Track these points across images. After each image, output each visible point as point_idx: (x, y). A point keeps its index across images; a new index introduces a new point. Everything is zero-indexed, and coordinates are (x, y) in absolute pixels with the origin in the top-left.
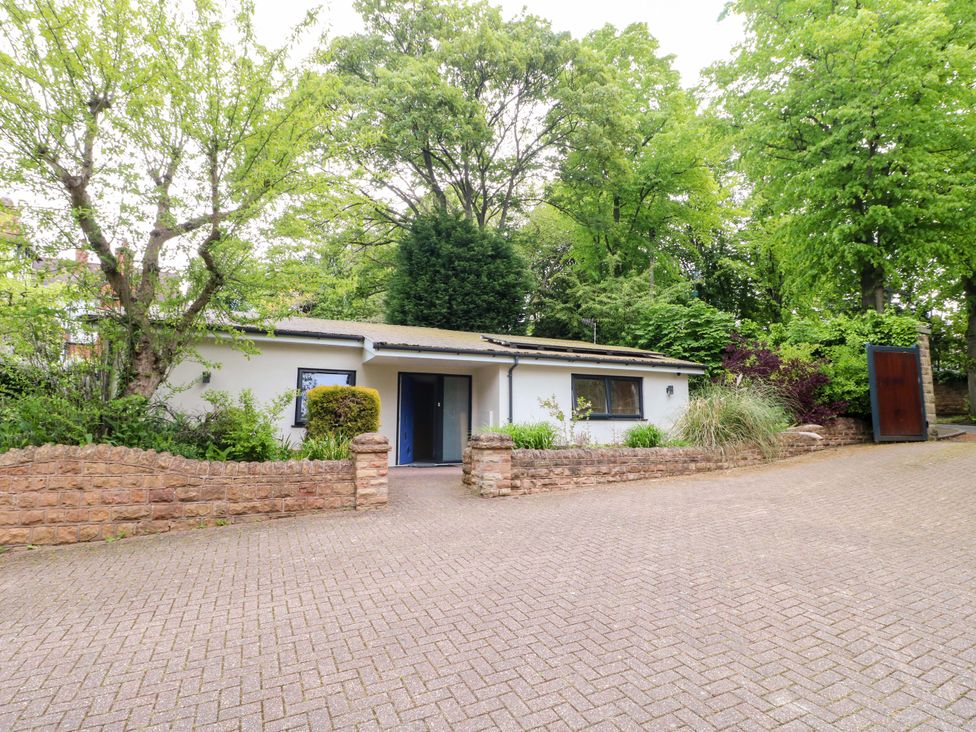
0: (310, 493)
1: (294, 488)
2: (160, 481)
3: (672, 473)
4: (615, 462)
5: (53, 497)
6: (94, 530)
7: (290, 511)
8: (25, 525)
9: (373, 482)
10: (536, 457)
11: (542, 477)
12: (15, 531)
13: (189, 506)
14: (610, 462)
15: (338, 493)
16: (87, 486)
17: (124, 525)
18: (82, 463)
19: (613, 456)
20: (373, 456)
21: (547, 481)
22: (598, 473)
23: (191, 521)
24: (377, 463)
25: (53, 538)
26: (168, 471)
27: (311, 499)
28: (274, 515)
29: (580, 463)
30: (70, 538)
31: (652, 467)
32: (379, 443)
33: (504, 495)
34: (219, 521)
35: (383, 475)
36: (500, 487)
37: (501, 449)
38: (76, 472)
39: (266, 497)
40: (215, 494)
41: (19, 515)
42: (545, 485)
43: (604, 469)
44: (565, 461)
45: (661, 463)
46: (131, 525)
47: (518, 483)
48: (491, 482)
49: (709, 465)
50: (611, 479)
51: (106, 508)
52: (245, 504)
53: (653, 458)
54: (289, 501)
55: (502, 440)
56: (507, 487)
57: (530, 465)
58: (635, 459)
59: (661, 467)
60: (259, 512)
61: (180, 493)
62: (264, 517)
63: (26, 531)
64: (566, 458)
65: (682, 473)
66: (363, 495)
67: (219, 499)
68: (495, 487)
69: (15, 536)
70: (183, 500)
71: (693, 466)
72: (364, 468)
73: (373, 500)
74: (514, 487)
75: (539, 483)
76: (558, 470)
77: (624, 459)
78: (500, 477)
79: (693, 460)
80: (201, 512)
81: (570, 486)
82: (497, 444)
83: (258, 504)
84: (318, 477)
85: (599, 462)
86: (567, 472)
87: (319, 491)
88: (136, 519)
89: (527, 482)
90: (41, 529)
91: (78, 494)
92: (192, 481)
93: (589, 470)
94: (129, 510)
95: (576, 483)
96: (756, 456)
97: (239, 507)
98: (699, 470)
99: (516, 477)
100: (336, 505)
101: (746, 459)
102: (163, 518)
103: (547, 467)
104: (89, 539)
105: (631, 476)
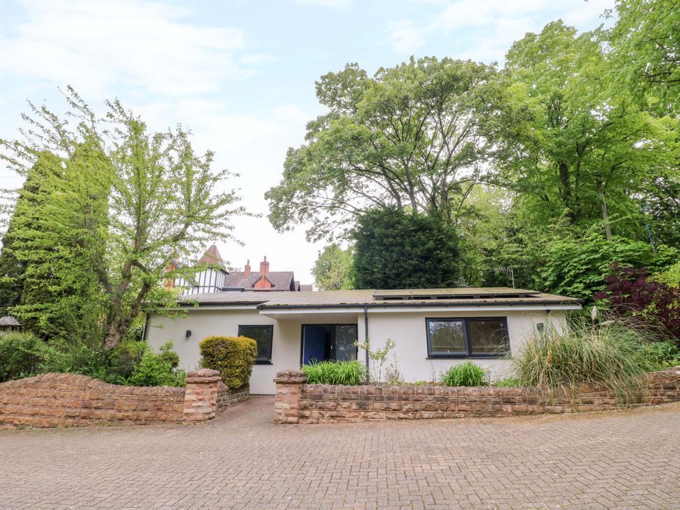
0: (159, 409)
1: (150, 405)
2: (87, 396)
3: (479, 414)
4: (407, 399)
5: (43, 401)
6: (56, 421)
7: (148, 422)
8: (32, 415)
9: (194, 404)
10: (325, 391)
11: (330, 409)
12: (27, 418)
13: (98, 412)
14: (400, 399)
15: (176, 411)
16: (58, 397)
17: (68, 420)
18: (58, 384)
19: (404, 393)
20: (195, 386)
21: (334, 413)
22: (387, 409)
23: (97, 421)
24: (198, 391)
25: (40, 424)
26: (92, 390)
27: (160, 413)
28: (138, 422)
29: (368, 399)
30: (47, 425)
31: (452, 406)
32: (200, 376)
33: (291, 423)
34: (110, 423)
35: (200, 400)
36: (287, 416)
37: (288, 383)
38: (55, 388)
39: (135, 410)
40: (111, 406)
41: (29, 410)
42: (332, 417)
43: (394, 405)
44: (353, 396)
45: (463, 403)
46: (71, 421)
47: (307, 413)
48: (280, 411)
49: (530, 408)
50: (402, 416)
51: (63, 409)
52: (124, 414)
53: (453, 397)
54: (147, 414)
55: (291, 375)
56: (294, 416)
57: (319, 397)
58: (430, 398)
59: (464, 407)
60: (131, 420)
61: (94, 404)
62: (133, 423)
63: (31, 418)
64: (354, 393)
65: (493, 414)
66: (186, 414)
67: (112, 409)
68: (283, 415)
69: (27, 421)
70: (95, 408)
71: (508, 408)
72: (189, 394)
73: (192, 418)
74: (303, 417)
75: (328, 414)
76: (346, 404)
77: (416, 397)
78: (287, 406)
79: (508, 402)
80: (103, 417)
81: (358, 420)
82: (285, 379)
83: (130, 414)
84: (165, 399)
85: (390, 398)
86: (354, 406)
87: (164, 408)
88: (74, 417)
89: (316, 413)
90: (37, 418)
91: (53, 400)
92: (101, 397)
93: (377, 405)
94: (71, 411)
95: (364, 417)
96: (606, 400)
97: (120, 415)
98: (517, 413)
99: (305, 408)
100: (173, 420)
101: (591, 402)
102: (84, 418)
103: (335, 400)
104: (53, 426)
105: (426, 414)
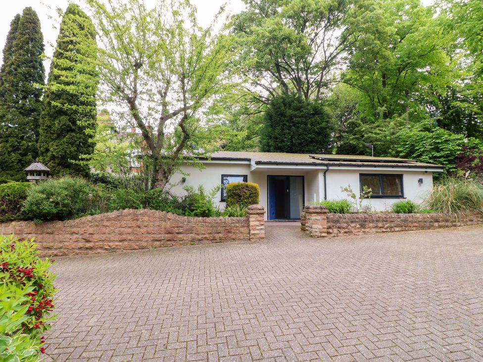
0: (229, 232)
1: (222, 229)
2: (168, 225)
3: (423, 228)
4: (386, 221)
5: (130, 230)
6: (144, 244)
7: (221, 240)
8: (120, 241)
9: (258, 228)
10: (340, 217)
11: (344, 228)
12: (117, 243)
13: (180, 236)
14: (383, 221)
15: (242, 233)
16: (142, 227)
17: (156, 243)
18: (139, 217)
19: (385, 218)
20: (257, 216)
21: (347, 230)
22: (376, 227)
23: (181, 242)
24: (259, 219)
25: (130, 247)
26: (171, 221)
27: (230, 235)
28: (215, 241)
29: (366, 221)
30: (136, 247)
31: (410, 224)
32: (260, 209)
33: (323, 237)
34: (192, 243)
35: (262, 225)
36: (321, 233)
37: (321, 213)
38: (137, 220)
39: (211, 233)
40: (190, 231)
41: (117, 237)
42: (346, 232)
43: (380, 225)
44: (357, 220)
45: (415, 222)
46: (158, 243)
47: (331, 231)
48: (317, 230)
49: (447, 224)
50: (384, 230)
51: (148, 235)
52: (202, 236)
53: (410, 219)
54: (221, 235)
55: (321, 208)
56: (325, 232)
57: (338, 221)
58: (399, 220)
59: (416, 224)
60: (208, 240)
61: (176, 230)
62: (210, 242)
63: (121, 244)
64: (357, 218)
65: (429, 228)
66: (253, 234)
67: (192, 233)
68: (318, 232)
69: (117, 246)
70: (177, 233)
71: (436, 224)
72: (253, 221)
73: (258, 236)
74: (329, 233)
75: (342, 231)
76: (353, 225)
77: (392, 219)
78: (321, 227)
79: (437, 221)
80: (185, 239)
81: (360, 234)
82: (319, 211)
83: (207, 236)
84: (233, 225)
85: (377, 221)
86: (358, 226)
87: (233, 231)
88: (160, 240)
89: (335, 230)
90: (126, 243)
91: (138, 229)
92: (181, 225)
93: (371, 225)
94: (158, 236)
95: (364, 232)
96: (479, 219)
97: (200, 237)
98: (440, 227)
99: (329, 228)
100: (241, 238)
101: (472, 221)
102: (169, 240)
103: (347, 223)
104: (143, 248)
105: (397, 229)
